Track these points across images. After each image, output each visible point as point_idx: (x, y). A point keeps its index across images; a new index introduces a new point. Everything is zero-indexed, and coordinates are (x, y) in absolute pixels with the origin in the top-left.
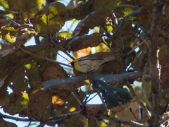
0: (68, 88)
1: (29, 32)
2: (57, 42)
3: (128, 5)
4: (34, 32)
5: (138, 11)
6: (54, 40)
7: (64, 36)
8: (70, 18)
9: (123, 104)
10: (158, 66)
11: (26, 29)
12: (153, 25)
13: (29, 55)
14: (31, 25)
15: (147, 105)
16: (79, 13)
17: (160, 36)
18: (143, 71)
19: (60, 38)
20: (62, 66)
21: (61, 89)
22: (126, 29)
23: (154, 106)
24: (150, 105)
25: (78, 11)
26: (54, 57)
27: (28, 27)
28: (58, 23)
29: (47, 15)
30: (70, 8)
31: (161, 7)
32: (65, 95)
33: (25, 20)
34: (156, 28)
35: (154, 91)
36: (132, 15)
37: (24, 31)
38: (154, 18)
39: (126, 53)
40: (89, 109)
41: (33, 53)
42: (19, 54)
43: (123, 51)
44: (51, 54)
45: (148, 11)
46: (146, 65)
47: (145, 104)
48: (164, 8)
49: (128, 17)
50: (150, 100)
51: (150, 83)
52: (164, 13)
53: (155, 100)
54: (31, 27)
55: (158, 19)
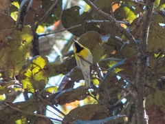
1: (16, 90)
2: (45, 98)
3: (113, 58)
4: (20, 89)
5: (122, 62)
6: (42, 95)
7: (52, 91)
8: (57, 73)
10: (146, 116)
11: (13, 86)
12: (138, 77)
13: (18, 112)
14: (17, 82)
16: (65, 69)
17: (146, 86)
19: (48, 93)
22: (112, 81)
25: (64, 66)
26: (44, 112)
27: (14, 83)
29: (31, 70)
30: (57, 64)
31: (145, 59)
33: (11, 77)
34: (141, 79)
36: (116, 67)
37: (11, 89)
38: (139, 70)
41: (21, 109)
42: (7, 111)
43: (110, 103)
44: (41, 110)
45: (132, 62)
46: (134, 115)
48: (148, 60)
49: (112, 69)
52: (148, 65)
54: (17, 84)
55: (143, 71)
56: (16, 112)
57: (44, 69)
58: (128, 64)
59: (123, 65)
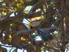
0: (28, 34)
1: (12, 11)
2: (23, 15)
4: (13, 11)
5: (56, 2)
6: (22, 14)
7: (26, 12)
8: (29, 5)
9: (50, 40)
10: (65, 25)
11: (10, 10)
12: (62, 8)
13: (12, 20)
14: (12, 8)
15: (60, 41)
16: (32, 3)
17: (65, 12)
18: (58, 27)
19: (24, 13)
20: (25, 25)
21: (24, 34)
22: (51, 10)
23: (63, 41)
24: (61, 41)
25: (32, 2)
26: (22, 21)
27: (11, 9)
28: (24, 7)
29: (19, 4)
30: (29, 1)
32: (26, 37)
33: (10, 6)
35: (63, 35)
36: (54, 4)
37: (10, 11)
39: (51, 20)
40: (36, 42)
41: (13, 19)
42: (7, 20)
43: (50, 19)
44: (21, 20)
45: (60, 2)
46: (60, 24)
47: (59, 41)
48: (67, 1)
49: (52, 5)
50: (61, 39)
51: (61, 32)
52: (67, 3)
53: (63, 39)
54: (12, 9)
55: (64, 6)
56: (11, 21)
57: (24, 4)
58: (59, 3)
59: (57, 3)
